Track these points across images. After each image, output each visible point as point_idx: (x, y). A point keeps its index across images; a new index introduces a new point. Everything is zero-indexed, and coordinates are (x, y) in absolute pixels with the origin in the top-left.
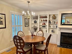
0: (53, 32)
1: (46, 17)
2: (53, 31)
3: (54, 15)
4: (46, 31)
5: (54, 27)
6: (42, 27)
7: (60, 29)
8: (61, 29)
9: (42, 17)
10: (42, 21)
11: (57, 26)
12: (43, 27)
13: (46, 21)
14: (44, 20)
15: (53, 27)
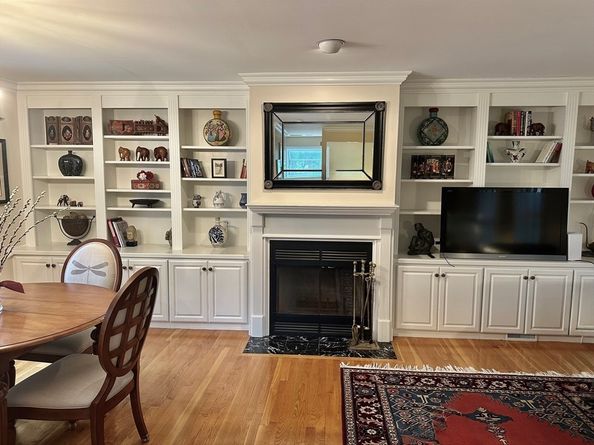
0: (220, 238)
1: (161, 127)
2: (217, 235)
3: (220, 114)
4: (169, 236)
5: (223, 205)
6: (134, 202)
7: (265, 216)
8: (267, 215)
9: (125, 123)
10: (126, 154)
11: (244, 196)
12: (137, 208)
13: (162, 154)
14: (144, 153)
15: (218, 201)
